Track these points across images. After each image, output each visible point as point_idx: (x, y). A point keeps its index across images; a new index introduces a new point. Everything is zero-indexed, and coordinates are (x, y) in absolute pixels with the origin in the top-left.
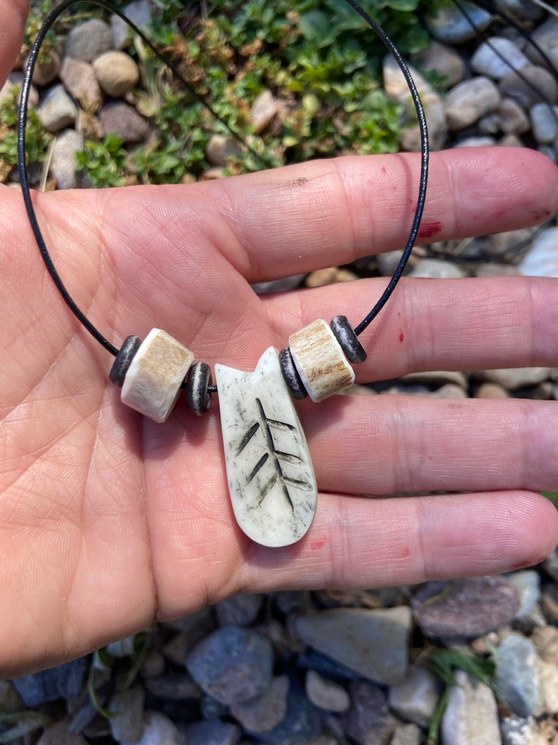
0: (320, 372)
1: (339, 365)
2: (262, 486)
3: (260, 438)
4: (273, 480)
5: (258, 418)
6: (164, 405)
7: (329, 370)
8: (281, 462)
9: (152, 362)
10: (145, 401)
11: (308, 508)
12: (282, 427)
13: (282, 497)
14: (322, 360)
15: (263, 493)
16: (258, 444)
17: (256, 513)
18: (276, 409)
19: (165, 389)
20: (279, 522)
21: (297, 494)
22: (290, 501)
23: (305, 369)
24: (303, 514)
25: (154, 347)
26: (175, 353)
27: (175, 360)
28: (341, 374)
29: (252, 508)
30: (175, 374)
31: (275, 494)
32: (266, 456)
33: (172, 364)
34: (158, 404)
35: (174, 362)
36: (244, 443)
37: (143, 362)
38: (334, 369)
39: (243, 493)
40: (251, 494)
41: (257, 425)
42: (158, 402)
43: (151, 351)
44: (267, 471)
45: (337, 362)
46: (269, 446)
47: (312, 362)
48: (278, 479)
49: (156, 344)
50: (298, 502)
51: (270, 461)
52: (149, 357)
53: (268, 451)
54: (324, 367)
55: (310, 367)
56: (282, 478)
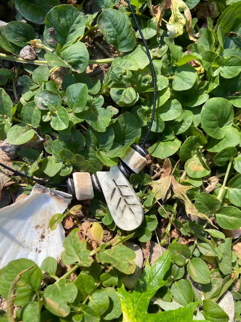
0: (136, 164)
1: (141, 159)
2: (122, 209)
3: (117, 193)
4: (125, 207)
5: (115, 186)
6: (92, 193)
7: (139, 162)
8: (126, 199)
9: (80, 183)
10: (86, 195)
11: (139, 213)
12: (124, 187)
13: (130, 211)
14: (135, 160)
15: (123, 212)
16: (117, 195)
17: (122, 220)
18: (120, 181)
19: (89, 188)
20: (131, 221)
21: (135, 209)
22: (133, 212)
23: (131, 165)
24: (138, 215)
25: (78, 179)
26: (85, 176)
27: (86, 178)
28: (143, 162)
29: (120, 218)
30: (89, 182)
31: (127, 211)
32: (121, 198)
33: (86, 180)
34: (90, 194)
35: (86, 179)
36: (112, 196)
37: (78, 185)
38: (140, 161)
39: (116, 214)
40: (119, 213)
41: (115, 189)
42: (89, 193)
43: (78, 181)
44: (122, 204)
45: (140, 159)
46: (121, 195)
47: (132, 162)
48: (126, 206)
49: (78, 178)
50: (136, 212)
51: (122, 200)
52: (79, 183)
53: (121, 197)
54: (137, 162)
55: (132, 164)
56: (128, 205)
